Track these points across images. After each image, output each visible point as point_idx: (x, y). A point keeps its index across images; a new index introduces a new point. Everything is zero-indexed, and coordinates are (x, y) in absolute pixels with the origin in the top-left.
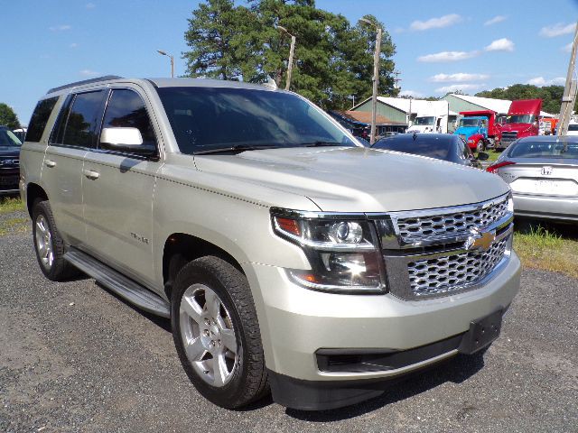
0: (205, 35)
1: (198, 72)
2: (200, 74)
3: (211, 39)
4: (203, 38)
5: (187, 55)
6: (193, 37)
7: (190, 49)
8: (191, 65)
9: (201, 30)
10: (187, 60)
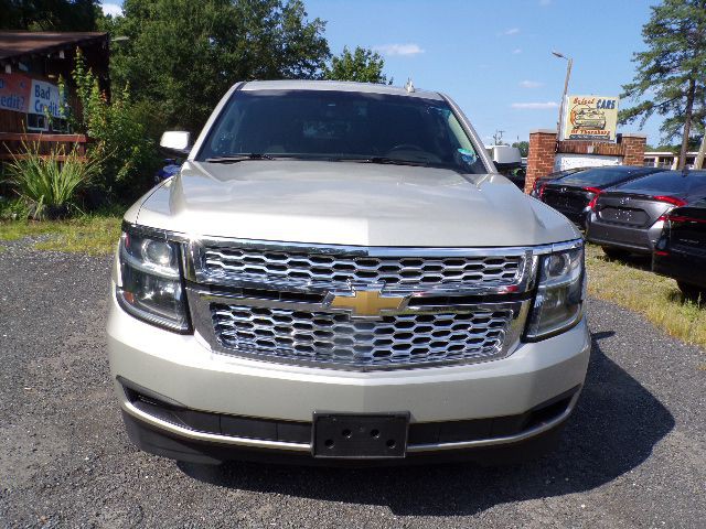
0: (675, 27)
1: (653, 79)
2: (657, 82)
3: (684, 31)
4: (671, 31)
5: (642, 56)
6: (655, 30)
7: (647, 48)
8: (644, 70)
9: (668, 20)
10: (639, 64)
